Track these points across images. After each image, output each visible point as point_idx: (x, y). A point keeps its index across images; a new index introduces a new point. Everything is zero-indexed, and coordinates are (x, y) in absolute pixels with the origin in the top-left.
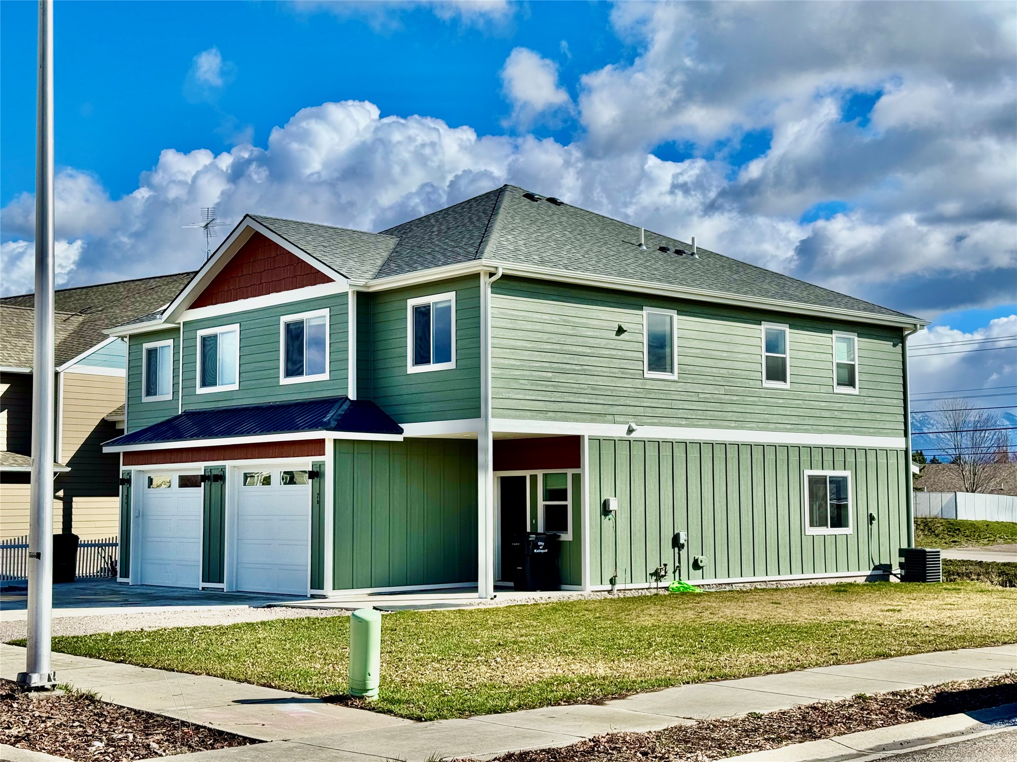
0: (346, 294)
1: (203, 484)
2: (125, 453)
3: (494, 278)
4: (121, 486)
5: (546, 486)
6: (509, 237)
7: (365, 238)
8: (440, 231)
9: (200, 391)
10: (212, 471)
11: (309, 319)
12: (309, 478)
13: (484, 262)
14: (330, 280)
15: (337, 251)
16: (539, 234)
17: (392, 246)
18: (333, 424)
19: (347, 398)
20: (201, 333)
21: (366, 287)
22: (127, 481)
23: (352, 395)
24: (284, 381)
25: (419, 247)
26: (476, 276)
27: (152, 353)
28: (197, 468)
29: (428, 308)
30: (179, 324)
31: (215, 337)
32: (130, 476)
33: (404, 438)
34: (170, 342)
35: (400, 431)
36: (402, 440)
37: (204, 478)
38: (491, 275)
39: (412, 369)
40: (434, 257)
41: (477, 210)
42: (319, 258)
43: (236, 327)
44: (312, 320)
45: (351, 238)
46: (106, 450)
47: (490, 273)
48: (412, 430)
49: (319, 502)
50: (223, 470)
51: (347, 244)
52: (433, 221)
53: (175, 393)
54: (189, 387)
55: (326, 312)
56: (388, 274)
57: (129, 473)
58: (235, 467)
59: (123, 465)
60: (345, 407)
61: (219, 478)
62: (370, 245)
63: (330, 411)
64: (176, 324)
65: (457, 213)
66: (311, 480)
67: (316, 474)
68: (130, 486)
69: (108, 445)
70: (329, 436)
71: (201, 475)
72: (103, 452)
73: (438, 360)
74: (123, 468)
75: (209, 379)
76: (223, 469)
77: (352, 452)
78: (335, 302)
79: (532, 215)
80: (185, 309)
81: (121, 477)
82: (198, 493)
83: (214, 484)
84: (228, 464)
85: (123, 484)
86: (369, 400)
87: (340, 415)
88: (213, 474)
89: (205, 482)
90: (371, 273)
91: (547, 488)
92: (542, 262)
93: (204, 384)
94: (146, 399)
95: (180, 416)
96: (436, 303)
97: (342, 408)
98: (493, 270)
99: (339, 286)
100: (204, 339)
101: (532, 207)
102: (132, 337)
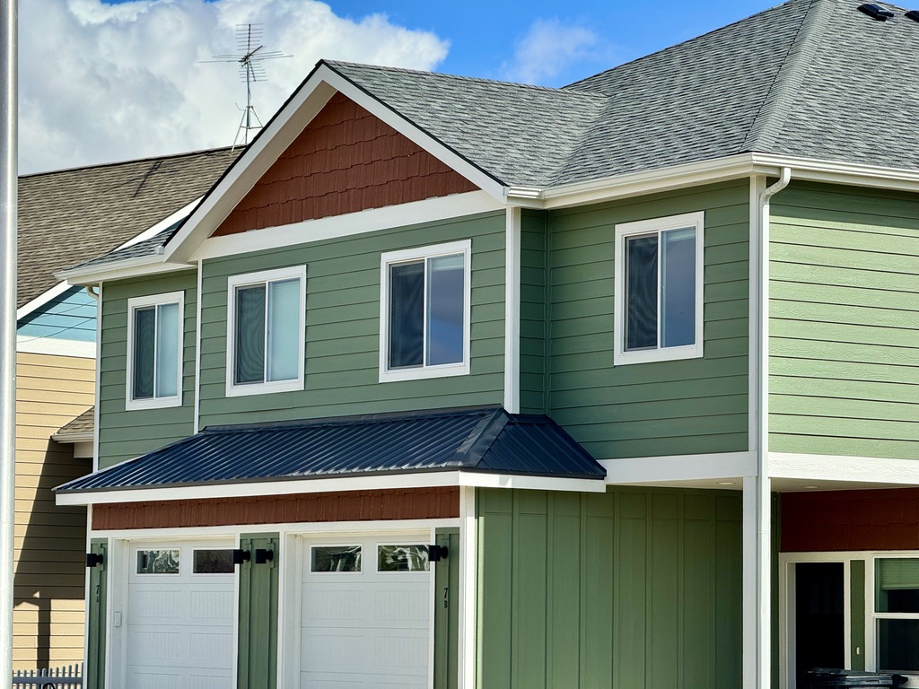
0: (502, 213)
1: (237, 566)
2: (95, 506)
3: (775, 188)
4: (88, 569)
5: (882, 583)
6: (813, 103)
7: (543, 99)
8: (686, 86)
9: (233, 391)
10: (255, 543)
11: (433, 259)
12: (430, 559)
13: (754, 158)
14: (472, 187)
15: (487, 131)
16: (876, 93)
17: (594, 116)
18: (475, 459)
19: (502, 410)
20: (235, 281)
21: (540, 200)
22: (98, 560)
23: (511, 404)
24: (387, 375)
25: (645, 120)
26: (742, 184)
27: (144, 316)
28: (226, 537)
29: (652, 242)
30: (196, 263)
31: (260, 289)
32: (106, 550)
33: (608, 487)
34: (178, 297)
35: (601, 474)
36: (605, 491)
37: (240, 556)
38: (771, 181)
39: (623, 357)
40: (667, 144)
41: (762, 42)
42: (452, 146)
43: (300, 271)
44: (439, 262)
45: (516, 100)
46: (63, 500)
47: (767, 178)
48: (624, 471)
49: (447, 605)
50: (274, 541)
51: (506, 115)
52: (676, 61)
53: (187, 393)
54: (214, 383)
55: (464, 247)
56: (580, 176)
57: (103, 544)
58: (296, 536)
59: (93, 529)
60: (498, 426)
61: (267, 554)
62: (552, 114)
63: (469, 434)
64: (189, 263)
65: (723, 45)
66: (433, 563)
67: (444, 552)
68: (105, 568)
69: (64, 491)
70: (469, 480)
71: (235, 551)
72: (57, 504)
73: (669, 343)
74: (92, 535)
75: (249, 370)
76: (274, 539)
77: (510, 512)
78: (481, 228)
79: (869, 51)
80: (206, 236)
81: (88, 552)
82: (229, 583)
83: (258, 567)
84: (284, 530)
85: (92, 564)
86: (543, 413)
87: (487, 442)
88: (256, 548)
89: (241, 563)
90: (549, 173)
91: (884, 586)
92: (872, 155)
93: (240, 379)
94: (133, 405)
95: (196, 439)
96: (668, 233)
97: (490, 430)
98: (774, 173)
99: (488, 198)
100: (242, 293)
101: (871, 33)
102: (107, 286)
